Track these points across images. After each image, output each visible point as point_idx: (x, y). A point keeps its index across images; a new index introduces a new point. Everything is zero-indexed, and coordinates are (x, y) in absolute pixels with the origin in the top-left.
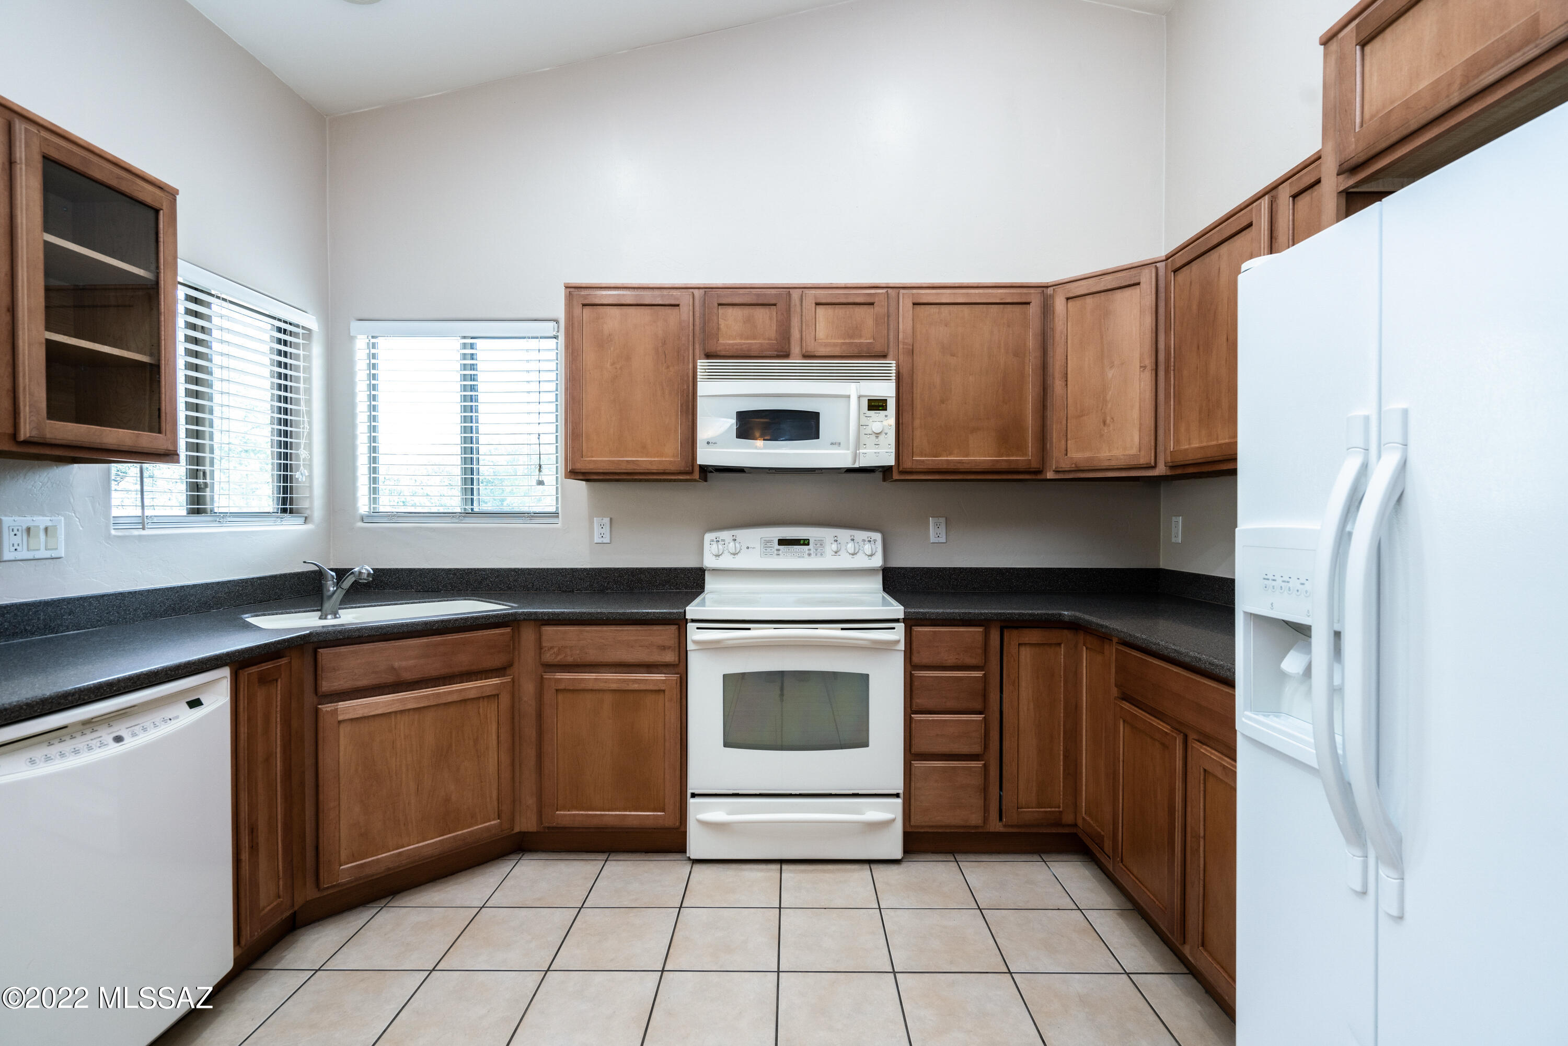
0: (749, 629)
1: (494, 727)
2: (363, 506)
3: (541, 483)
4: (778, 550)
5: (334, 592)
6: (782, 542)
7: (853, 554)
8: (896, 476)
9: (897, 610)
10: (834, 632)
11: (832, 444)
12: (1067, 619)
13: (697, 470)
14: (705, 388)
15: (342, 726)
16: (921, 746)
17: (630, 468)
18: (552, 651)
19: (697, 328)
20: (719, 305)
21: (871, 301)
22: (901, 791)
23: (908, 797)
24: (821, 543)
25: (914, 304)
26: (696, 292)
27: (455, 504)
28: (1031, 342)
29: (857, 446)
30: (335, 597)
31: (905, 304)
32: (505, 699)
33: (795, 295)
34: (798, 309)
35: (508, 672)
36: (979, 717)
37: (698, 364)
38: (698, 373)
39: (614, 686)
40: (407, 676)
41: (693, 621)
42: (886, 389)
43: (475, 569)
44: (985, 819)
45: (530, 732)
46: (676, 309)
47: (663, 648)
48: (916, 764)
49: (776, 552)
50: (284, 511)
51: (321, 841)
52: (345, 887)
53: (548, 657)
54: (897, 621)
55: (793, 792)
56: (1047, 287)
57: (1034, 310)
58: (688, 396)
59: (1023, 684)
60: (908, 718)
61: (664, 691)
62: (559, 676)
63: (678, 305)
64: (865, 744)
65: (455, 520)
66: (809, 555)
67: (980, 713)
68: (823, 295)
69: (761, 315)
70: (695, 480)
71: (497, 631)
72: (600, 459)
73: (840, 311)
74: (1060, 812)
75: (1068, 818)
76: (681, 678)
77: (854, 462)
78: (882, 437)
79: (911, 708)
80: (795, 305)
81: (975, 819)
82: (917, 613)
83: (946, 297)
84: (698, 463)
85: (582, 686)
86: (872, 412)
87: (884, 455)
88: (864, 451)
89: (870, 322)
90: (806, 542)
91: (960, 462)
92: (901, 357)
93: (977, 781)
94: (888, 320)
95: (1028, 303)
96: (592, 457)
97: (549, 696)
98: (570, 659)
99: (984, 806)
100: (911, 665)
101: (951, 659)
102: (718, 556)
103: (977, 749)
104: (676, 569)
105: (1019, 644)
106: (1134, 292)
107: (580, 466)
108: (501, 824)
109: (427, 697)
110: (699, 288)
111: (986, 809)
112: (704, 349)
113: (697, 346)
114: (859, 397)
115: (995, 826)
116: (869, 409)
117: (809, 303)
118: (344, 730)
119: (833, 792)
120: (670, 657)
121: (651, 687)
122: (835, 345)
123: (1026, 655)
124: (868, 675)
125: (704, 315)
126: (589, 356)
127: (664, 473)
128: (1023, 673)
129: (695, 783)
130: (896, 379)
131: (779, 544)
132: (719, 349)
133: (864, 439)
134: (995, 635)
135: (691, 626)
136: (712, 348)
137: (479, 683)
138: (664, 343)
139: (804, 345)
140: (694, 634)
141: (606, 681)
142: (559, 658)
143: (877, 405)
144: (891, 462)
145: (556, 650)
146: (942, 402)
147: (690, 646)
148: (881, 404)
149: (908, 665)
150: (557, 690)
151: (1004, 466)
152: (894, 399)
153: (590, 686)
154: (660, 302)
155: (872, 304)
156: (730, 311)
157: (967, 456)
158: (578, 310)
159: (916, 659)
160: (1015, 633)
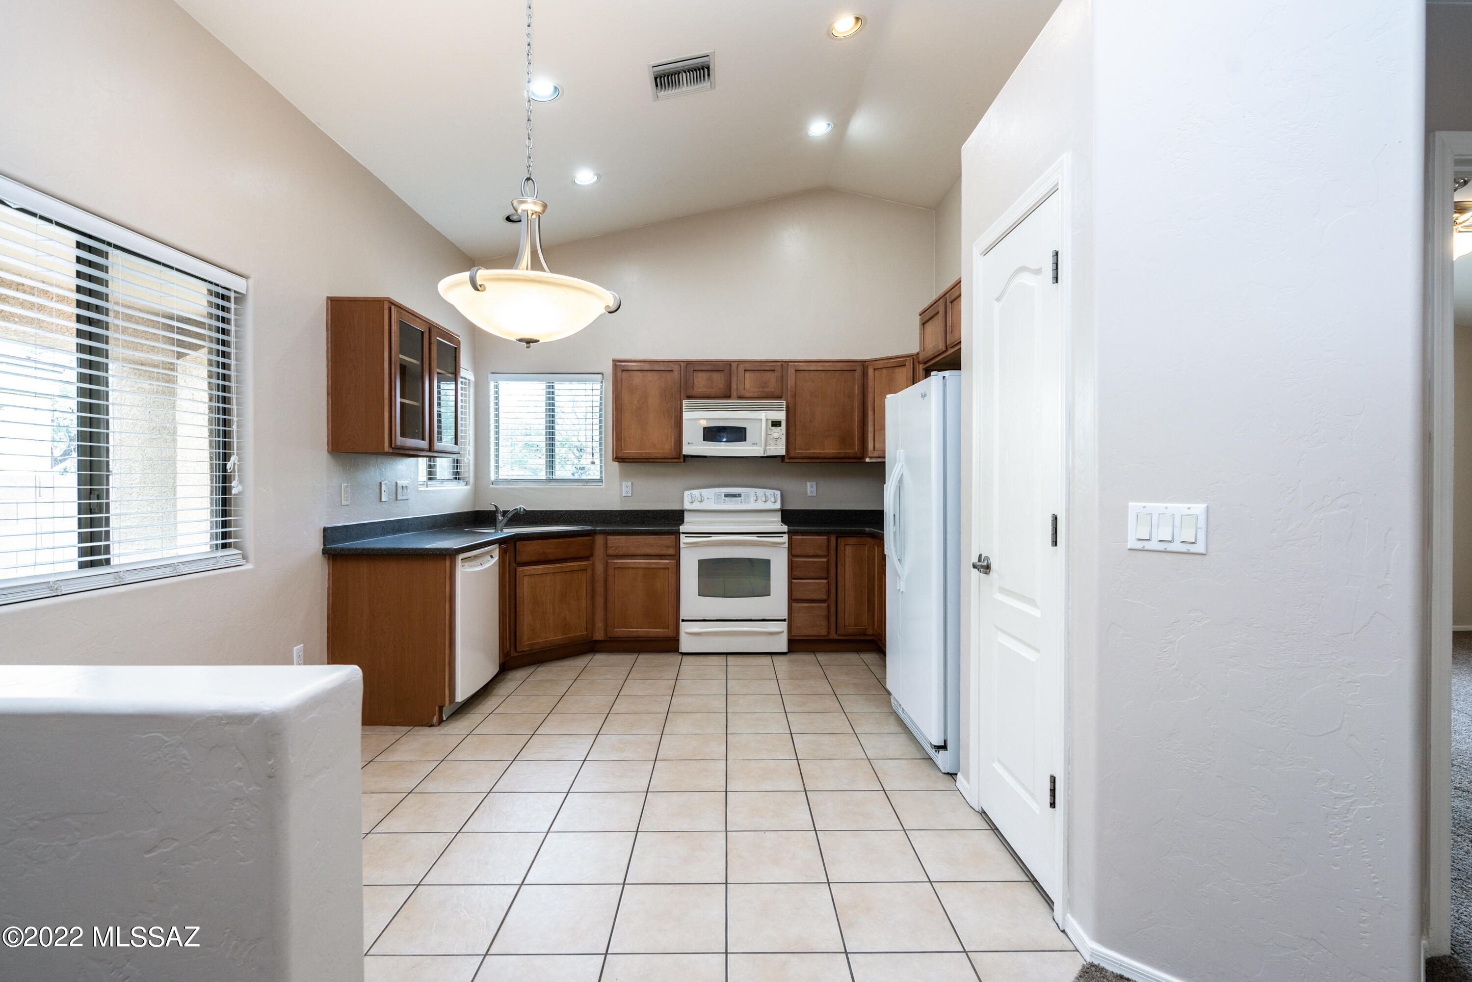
0: (711, 537)
1: (585, 585)
2: (493, 477)
3: (593, 463)
4: (724, 500)
5: (503, 520)
6: (727, 496)
7: (765, 502)
8: (787, 460)
9: (785, 528)
10: (753, 538)
11: (753, 444)
12: (867, 532)
13: (682, 456)
14: (686, 415)
15: (525, 577)
16: (797, 595)
17: (647, 456)
18: (613, 548)
19: (682, 383)
20: (694, 370)
21: (773, 369)
22: (786, 618)
23: (790, 620)
24: (747, 496)
25: (796, 370)
26: (682, 364)
27: (542, 475)
28: (857, 391)
29: (766, 446)
30: (503, 522)
31: (791, 371)
32: (589, 572)
33: (734, 365)
34: (735, 372)
35: (591, 559)
36: (825, 581)
37: (684, 402)
38: (683, 406)
39: (644, 566)
40: (551, 557)
41: (683, 533)
42: (781, 416)
43: (556, 511)
44: (828, 633)
45: (600, 588)
46: (671, 373)
47: (668, 547)
48: (794, 604)
49: (723, 501)
50: (456, 478)
51: (517, 629)
52: (525, 653)
53: (610, 552)
54: (784, 533)
55: (733, 619)
56: (865, 362)
57: (858, 374)
58: (677, 418)
59: (847, 564)
60: (790, 582)
61: (668, 568)
62: (615, 561)
63: (672, 371)
64: (770, 595)
65: (544, 484)
66: (741, 502)
67: (826, 579)
68: (748, 367)
69: (716, 376)
70: (681, 462)
71: (585, 538)
72: (631, 451)
73: (758, 374)
74: (866, 629)
75: (870, 632)
76: (677, 562)
77: (765, 454)
78: (779, 440)
79: (792, 576)
80: (734, 371)
81: (823, 632)
82: (795, 529)
83: (812, 367)
84: (683, 453)
85: (628, 566)
86: (773, 428)
87: (780, 449)
88: (769, 448)
89: (773, 380)
90: (739, 495)
91: (820, 453)
92: (789, 398)
93: (824, 613)
94: (782, 379)
95: (856, 370)
96: (627, 450)
97: (610, 572)
98: (621, 553)
99: (828, 626)
100: (791, 555)
101: (811, 552)
102: (692, 503)
103: (824, 597)
104: (668, 511)
105: (845, 545)
106: (904, 369)
107: (620, 455)
108: (588, 634)
109: (558, 568)
110: (683, 362)
111: (829, 627)
112: (686, 394)
113: (682, 392)
114: (767, 420)
115: (834, 636)
116: (772, 426)
117: (741, 368)
118: (526, 579)
119: (753, 618)
120: (671, 551)
121: (662, 567)
122: (754, 392)
123: (849, 550)
124: (769, 560)
125: (686, 376)
126: (626, 398)
127: (665, 459)
128: (847, 560)
129: (683, 614)
130: (786, 411)
131: (725, 497)
132: (694, 393)
133: (770, 442)
134: (833, 539)
135: (682, 536)
136: (690, 393)
137: (579, 563)
138: (665, 391)
139: (739, 392)
140: (684, 539)
141: (640, 563)
142: (616, 552)
143: (776, 424)
144: (784, 453)
145: (614, 548)
146: (811, 422)
147: (682, 545)
148: (778, 423)
149: (790, 555)
150: (615, 568)
151: (843, 455)
152: (785, 421)
153: (632, 566)
154: (663, 369)
155: (774, 370)
156: (700, 374)
157: (823, 450)
158: (619, 374)
159: (794, 552)
160: (843, 539)
